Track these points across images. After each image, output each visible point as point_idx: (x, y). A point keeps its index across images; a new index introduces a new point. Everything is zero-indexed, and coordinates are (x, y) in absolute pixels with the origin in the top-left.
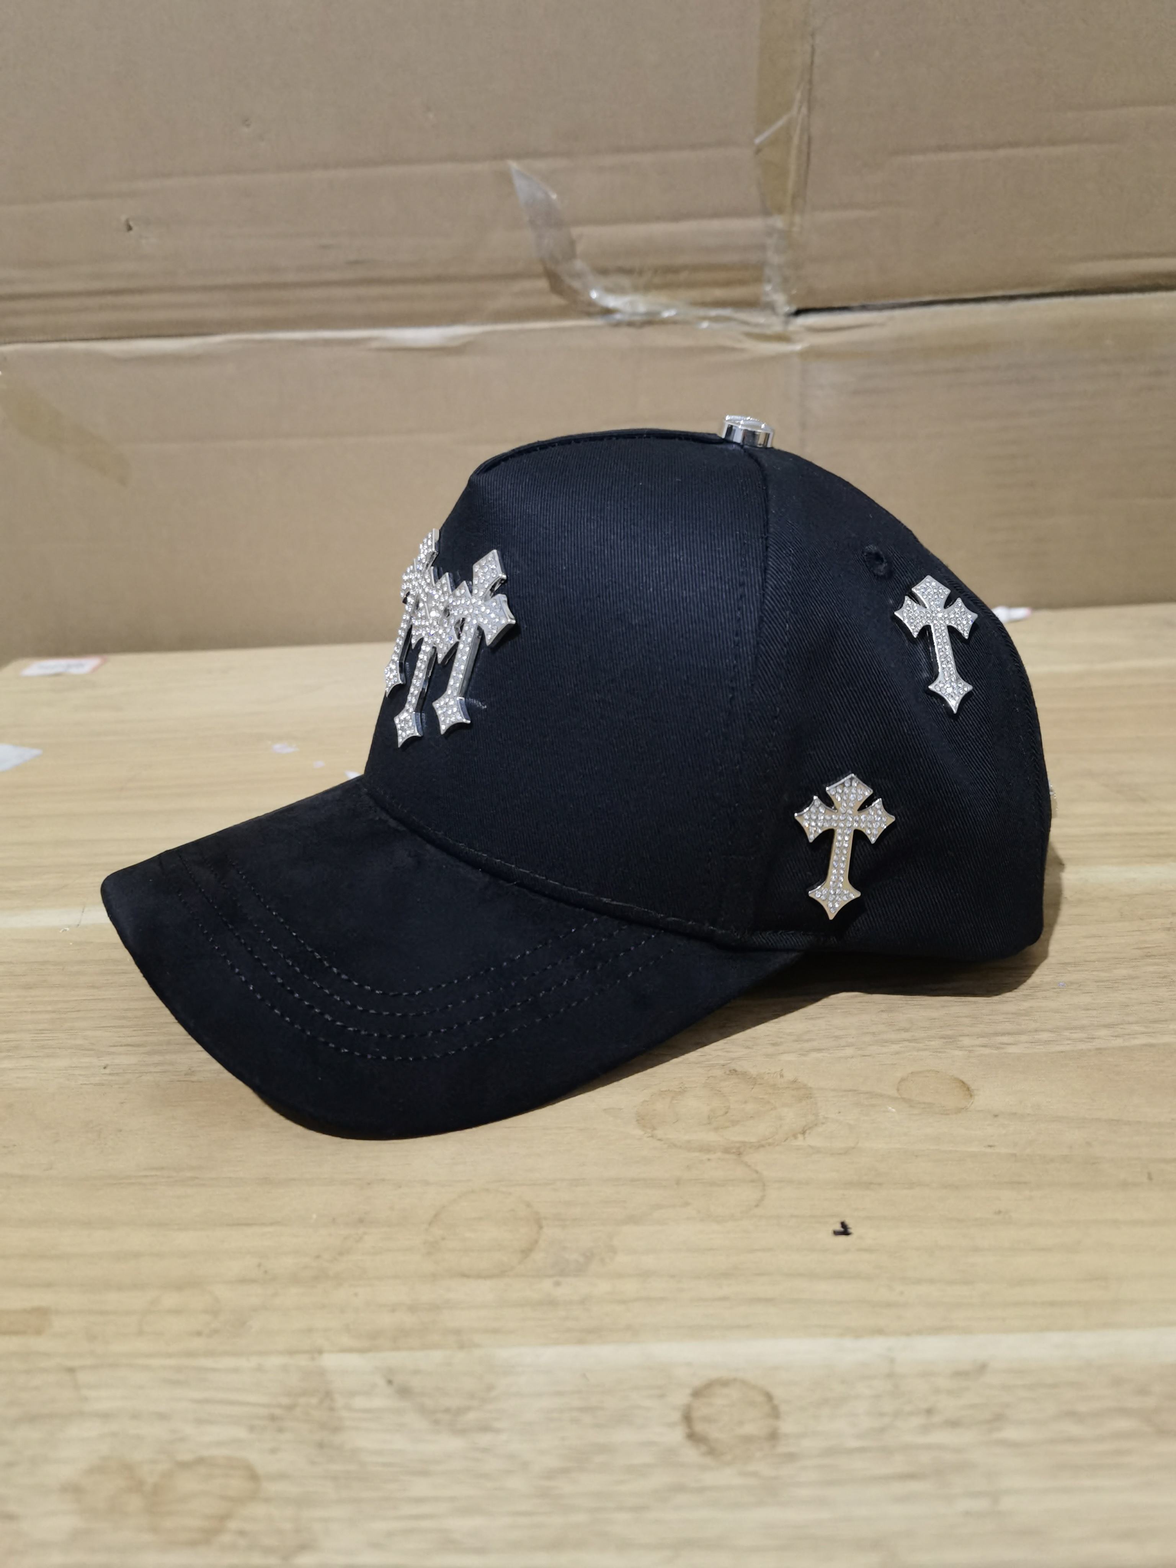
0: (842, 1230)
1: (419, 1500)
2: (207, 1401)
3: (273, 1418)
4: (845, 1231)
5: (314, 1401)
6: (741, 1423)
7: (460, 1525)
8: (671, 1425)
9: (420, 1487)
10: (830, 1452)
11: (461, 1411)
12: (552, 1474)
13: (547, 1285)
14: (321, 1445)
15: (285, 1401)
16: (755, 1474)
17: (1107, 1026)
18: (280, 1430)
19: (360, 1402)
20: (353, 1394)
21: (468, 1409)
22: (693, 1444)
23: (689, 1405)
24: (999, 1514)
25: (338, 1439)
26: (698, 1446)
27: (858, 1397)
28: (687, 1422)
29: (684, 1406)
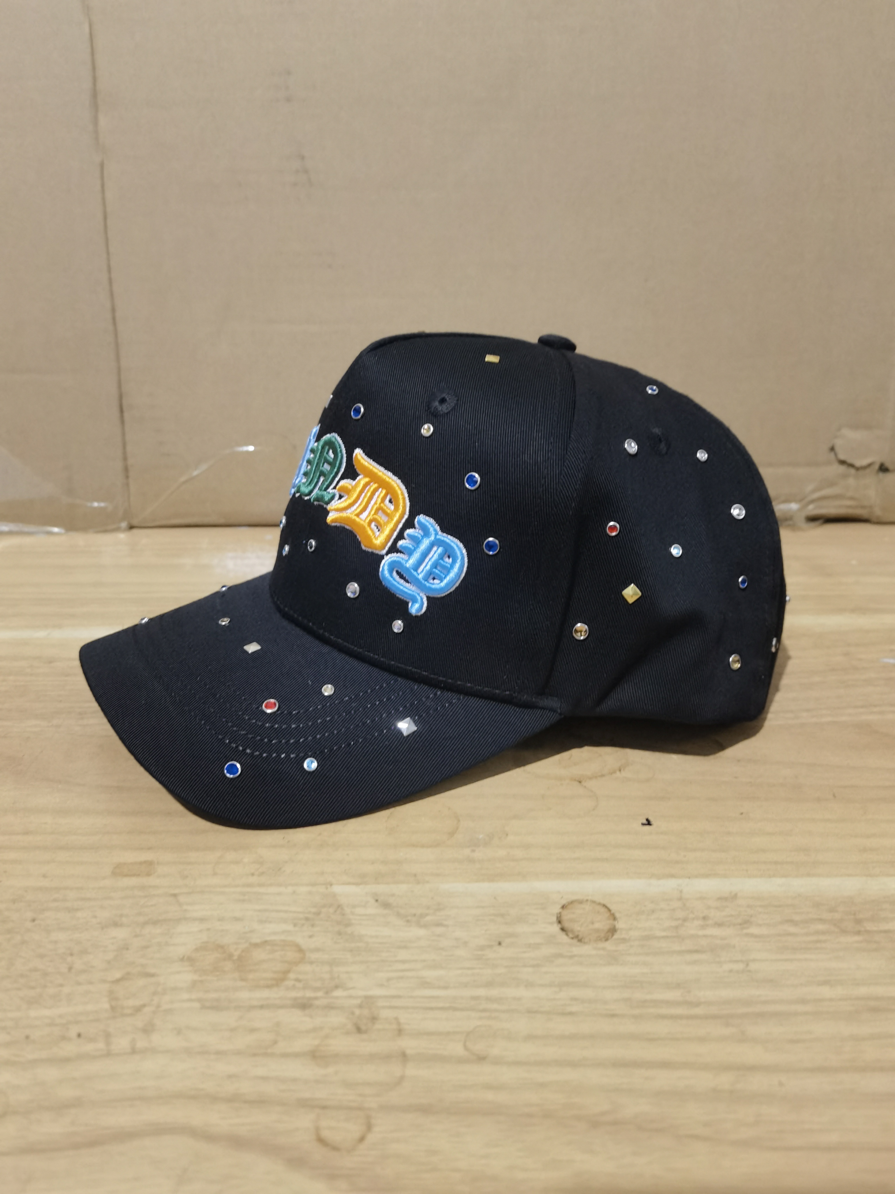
0: (647, 823)
1: (404, 962)
2: (264, 910)
3: (307, 919)
4: (649, 823)
5: (331, 910)
6: (593, 923)
7: (430, 974)
8: (551, 923)
9: (403, 955)
10: (648, 938)
11: (422, 916)
12: (482, 948)
13: (467, 851)
14: (339, 933)
15: (313, 910)
16: (604, 949)
17: (807, 711)
18: (313, 926)
19: (359, 911)
20: (354, 907)
21: (427, 915)
22: (564, 933)
23: (560, 913)
24: (750, 971)
25: (349, 930)
26: (567, 935)
27: (662, 910)
28: (559, 922)
29: (557, 914)
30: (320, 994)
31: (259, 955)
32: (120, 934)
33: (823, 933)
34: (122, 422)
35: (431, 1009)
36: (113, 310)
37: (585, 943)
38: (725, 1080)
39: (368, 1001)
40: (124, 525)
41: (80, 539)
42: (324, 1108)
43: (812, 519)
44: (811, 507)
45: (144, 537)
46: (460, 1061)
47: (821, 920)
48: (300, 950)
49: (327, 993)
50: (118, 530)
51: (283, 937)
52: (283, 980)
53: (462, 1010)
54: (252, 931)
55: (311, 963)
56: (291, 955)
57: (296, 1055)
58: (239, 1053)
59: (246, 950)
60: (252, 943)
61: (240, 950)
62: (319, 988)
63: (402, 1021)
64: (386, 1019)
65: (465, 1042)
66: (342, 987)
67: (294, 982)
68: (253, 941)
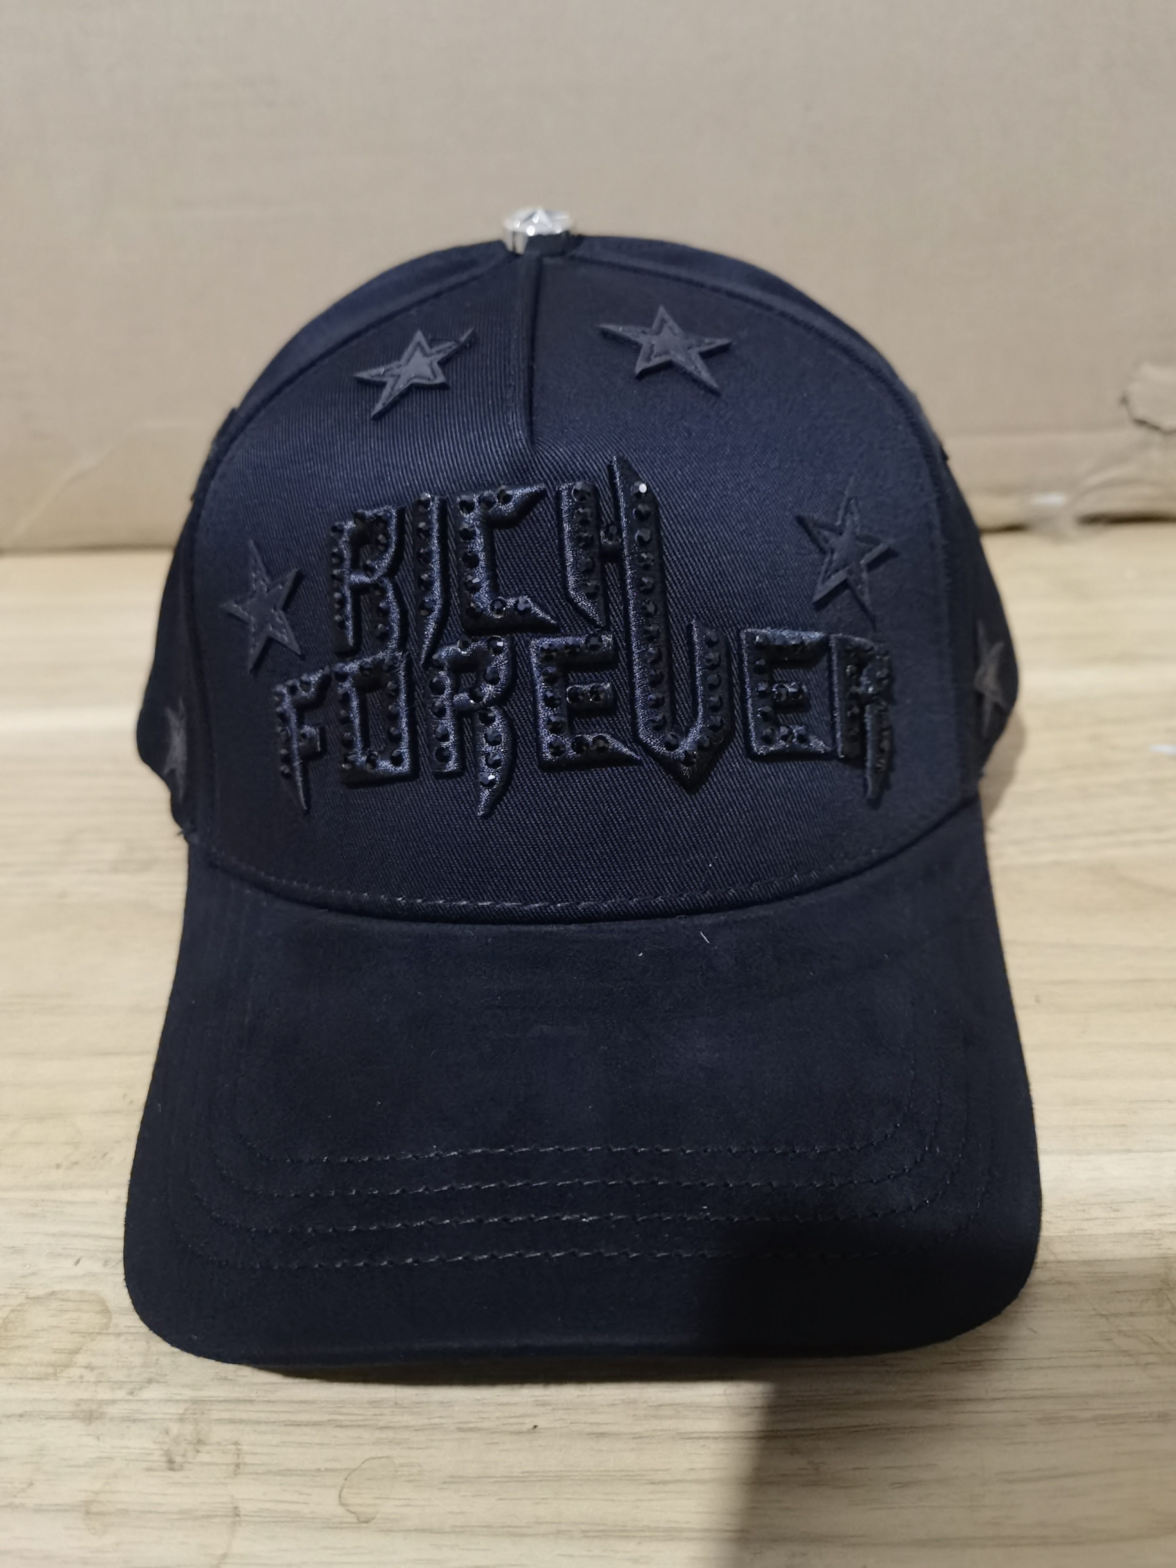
30: (120, 1394)
31: (38, 1317)
35: (298, 1424)
46: (327, 1525)
48: (107, 1309)
49: (132, 1393)
51: (82, 1285)
52: (65, 1366)
53: (347, 1426)
54: (34, 1274)
56: (89, 1319)
57: (60, 1510)
59: (19, 1308)
60: (31, 1296)
61: (10, 1308)
62: (124, 1382)
63: (245, 1448)
64: (219, 1444)
65: (342, 1488)
66: (159, 1382)
67: (83, 1372)
68: (33, 1293)
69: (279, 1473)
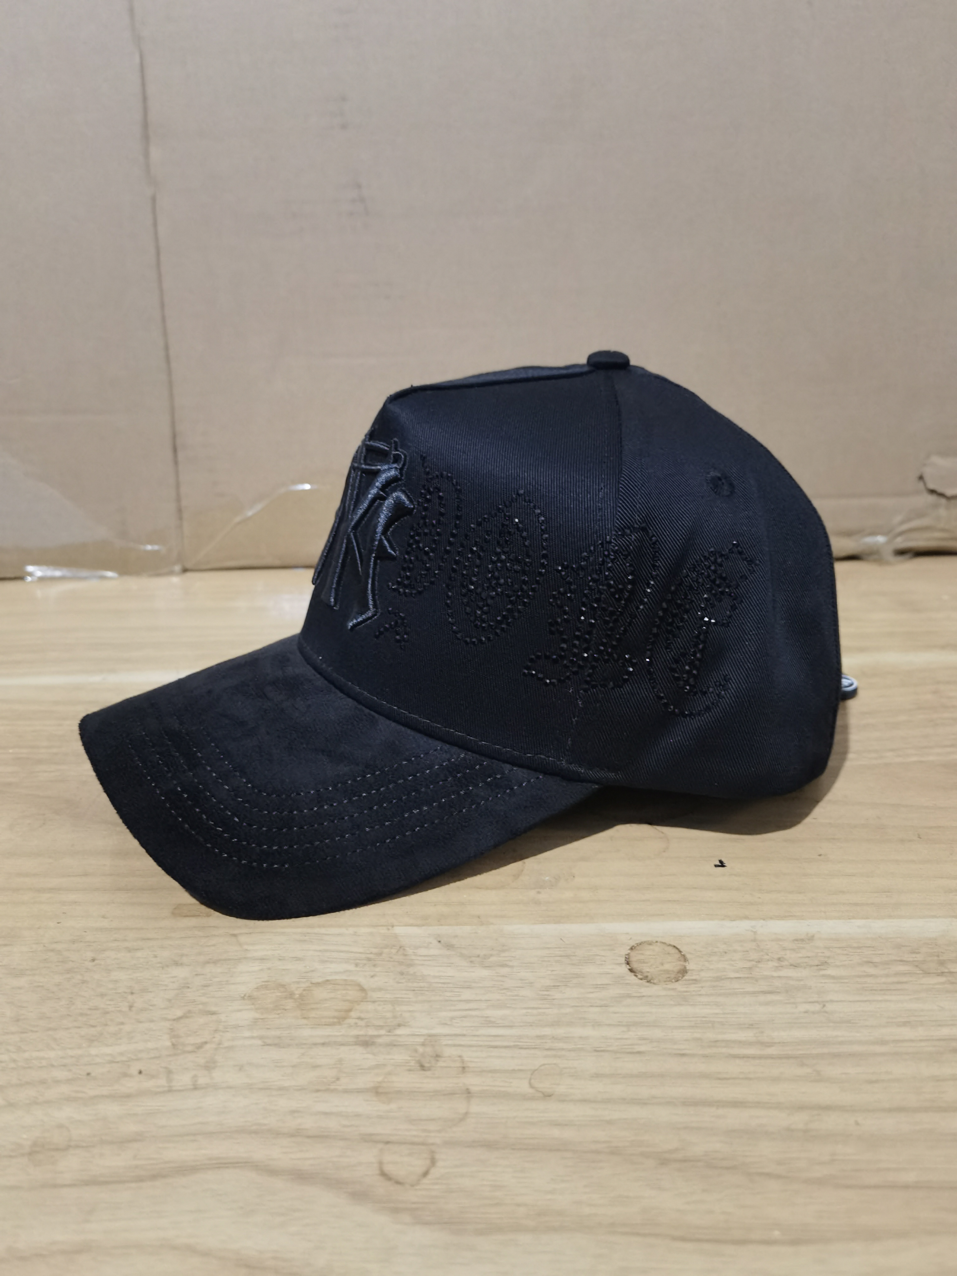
0: (720, 864)
1: (467, 1001)
2: (326, 951)
3: (369, 959)
4: (722, 864)
5: (394, 951)
6: (662, 964)
7: (494, 1014)
8: (620, 964)
9: (467, 994)
10: (719, 979)
11: (486, 957)
12: (548, 988)
13: (532, 893)
14: (402, 973)
15: (374, 951)
16: (673, 989)
17: (892, 750)
18: (374, 966)
19: (423, 951)
20: (416, 947)
21: (491, 956)
22: (633, 974)
23: (628, 955)
24: (826, 1012)
25: (411, 970)
26: (636, 976)
27: (735, 951)
28: (628, 963)
29: (626, 955)
30: (382, 1032)
31: (320, 994)
32: (181, 973)
33: (904, 974)
34: (176, 462)
35: (496, 1047)
36: (167, 348)
37: (654, 984)
38: (799, 1120)
39: (431, 1040)
40: (177, 568)
41: (134, 583)
42: (388, 1143)
43: (901, 552)
44: (899, 539)
45: (199, 581)
46: (525, 1098)
47: (901, 961)
48: (363, 990)
49: (389, 1032)
50: (171, 573)
51: (344, 977)
52: (345, 1018)
53: (526, 1048)
54: (313, 971)
55: (374, 1002)
56: (353, 994)
57: (359, 1091)
58: (301, 1089)
59: (308, 989)
60: (314, 982)
61: (302, 989)
62: (381, 1026)
63: (466, 1059)
64: (449, 1057)
65: (530, 1079)
66: (405, 1026)
67: (357, 1021)
68: (315, 981)
69: (491, 1071)
